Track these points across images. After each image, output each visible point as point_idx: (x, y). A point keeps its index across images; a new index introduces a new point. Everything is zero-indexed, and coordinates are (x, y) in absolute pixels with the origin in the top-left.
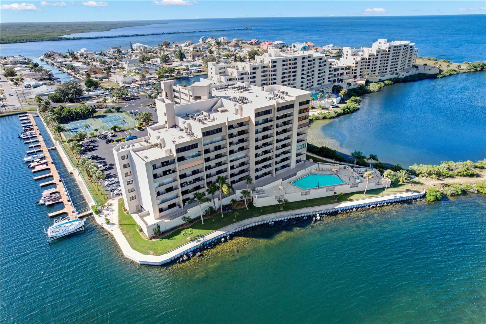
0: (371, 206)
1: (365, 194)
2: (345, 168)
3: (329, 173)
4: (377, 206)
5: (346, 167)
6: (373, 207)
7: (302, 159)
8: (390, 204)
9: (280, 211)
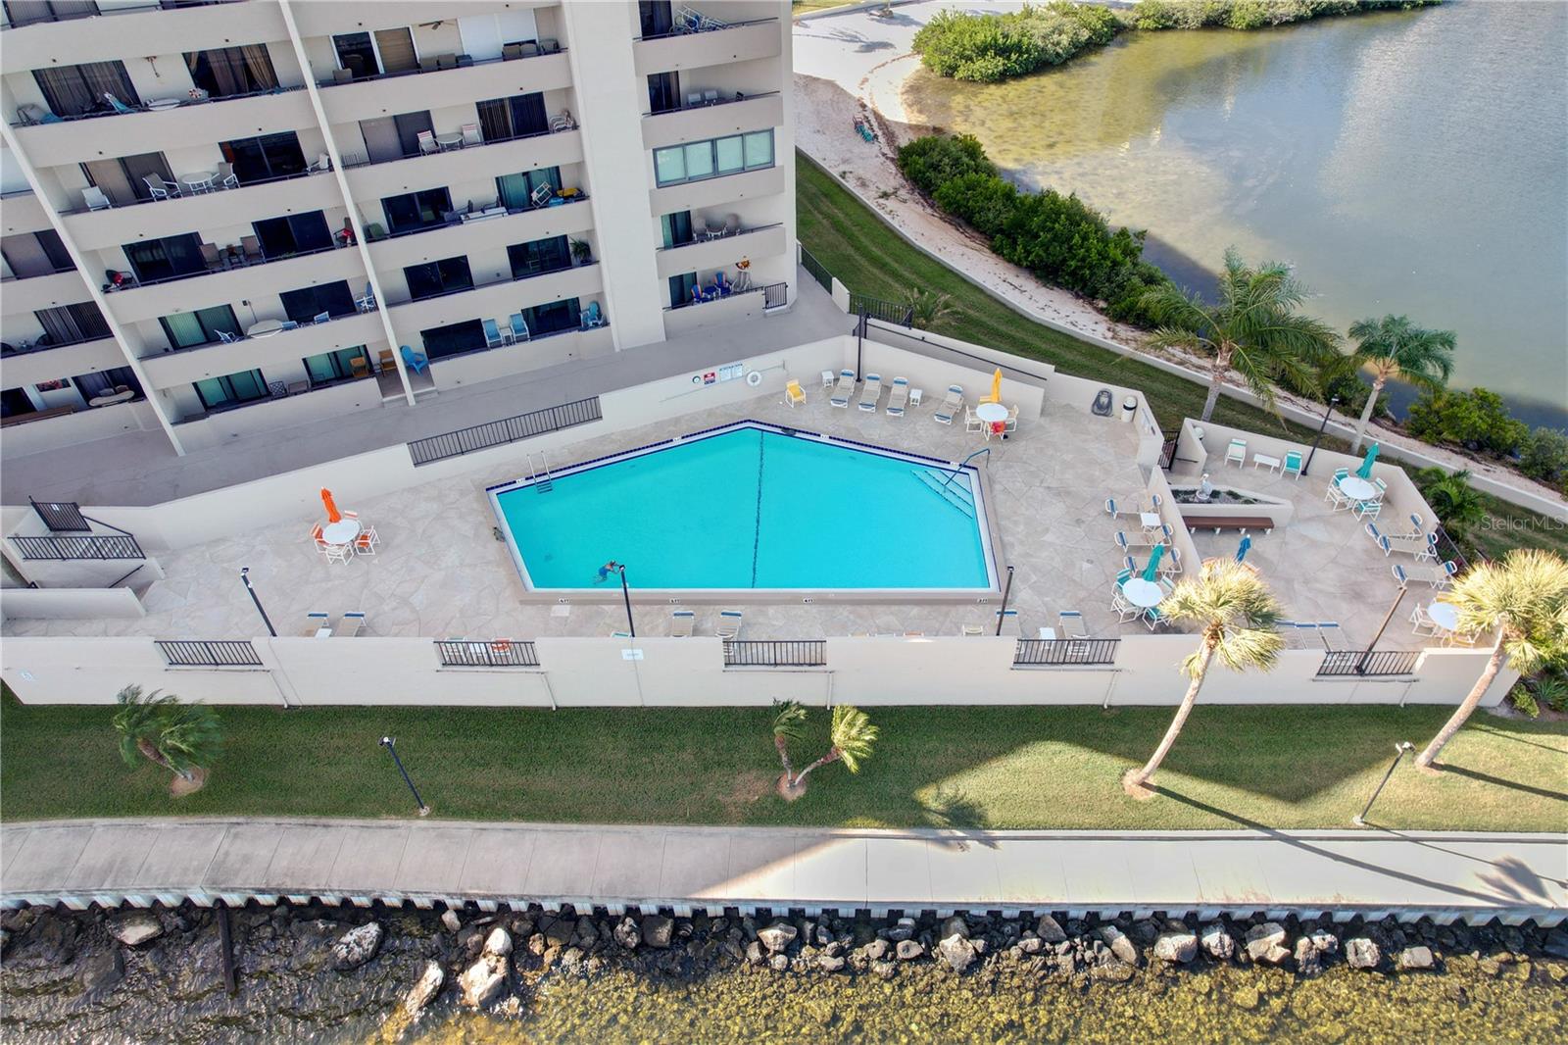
0: (1170, 946)
1: (1163, 765)
2: (1102, 408)
3: (921, 435)
4: (1255, 949)
5: (1117, 406)
6: (1198, 960)
7: (757, 275)
8: (1420, 955)
9: (155, 801)
